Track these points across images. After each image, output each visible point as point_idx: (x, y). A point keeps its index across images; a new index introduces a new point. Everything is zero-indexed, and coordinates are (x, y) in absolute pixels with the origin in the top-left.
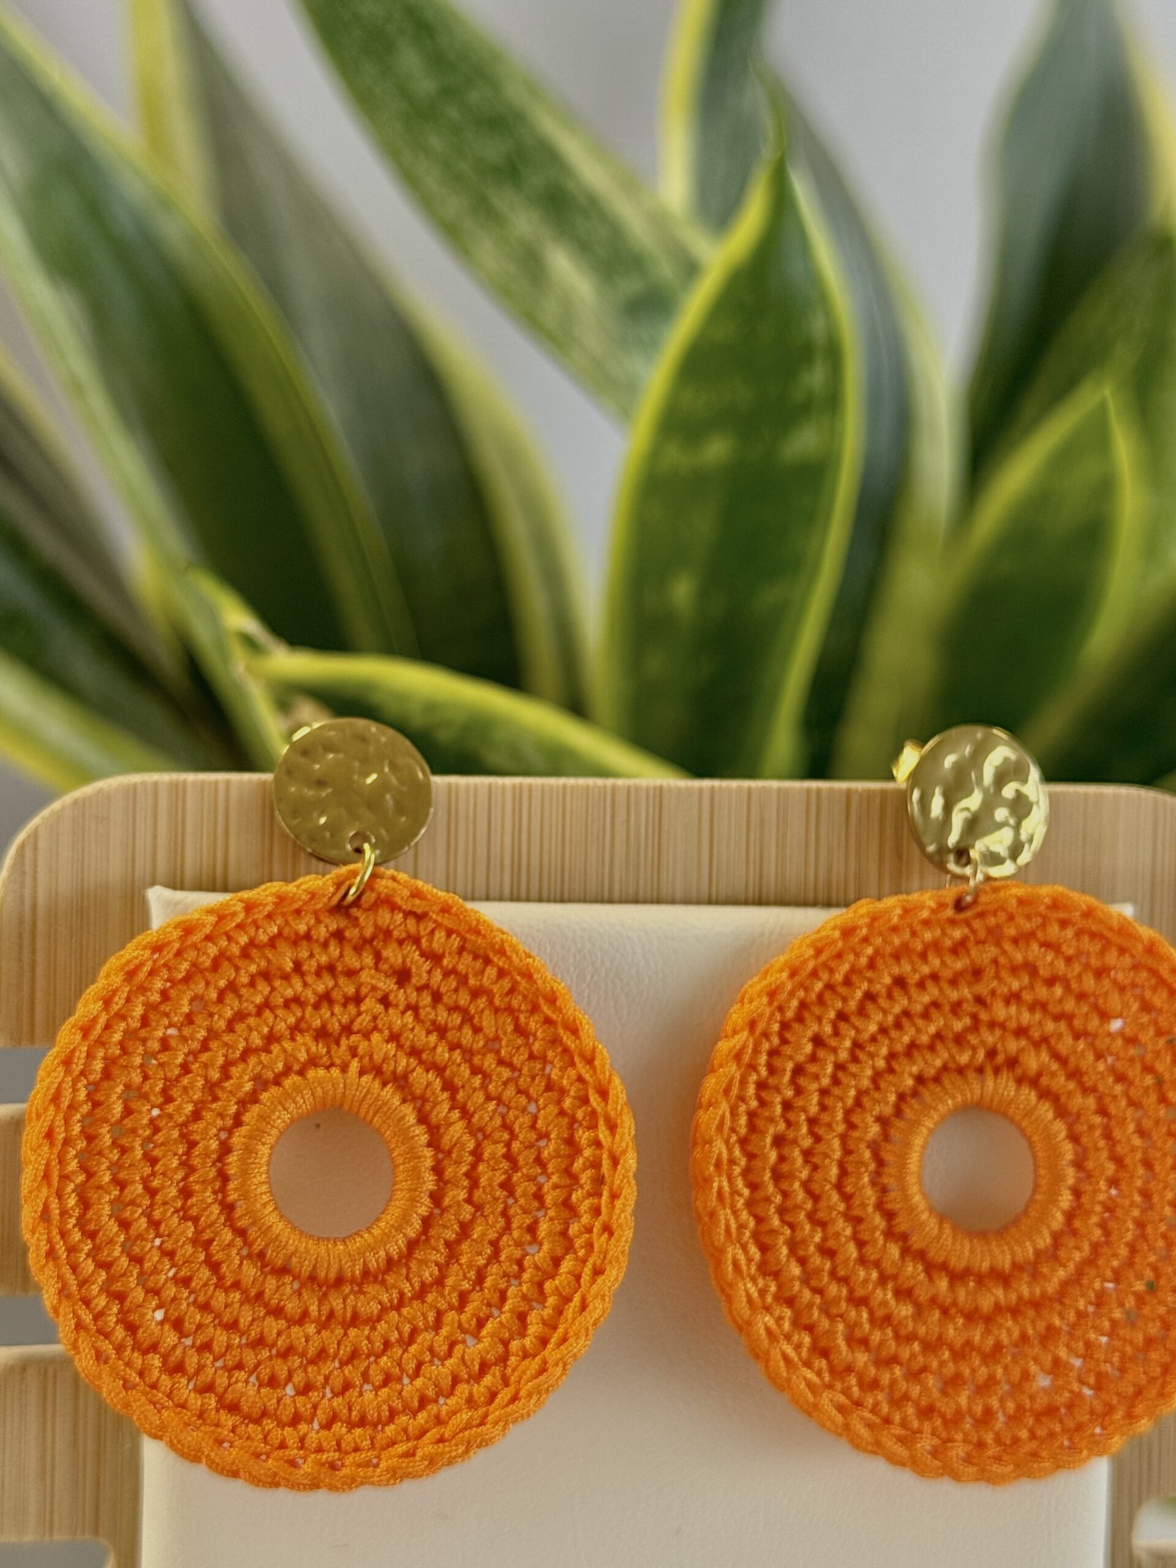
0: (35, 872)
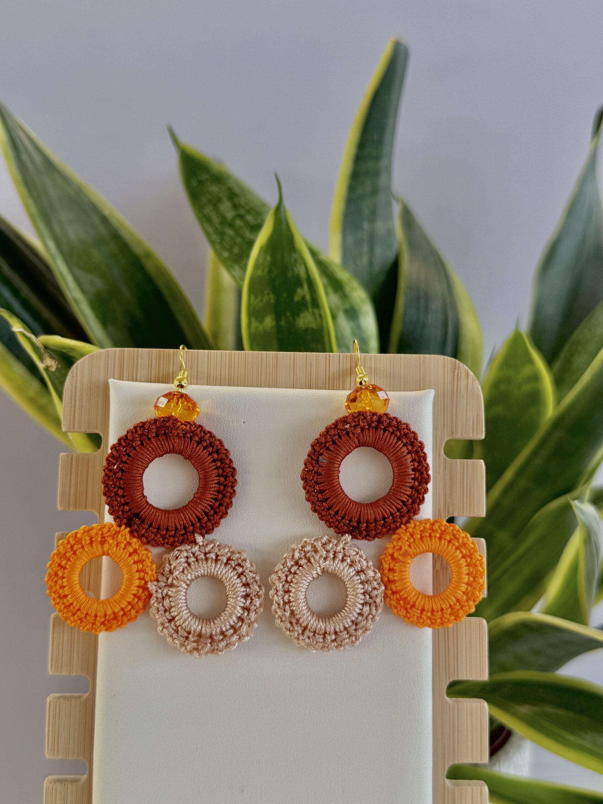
0: (77, 376)
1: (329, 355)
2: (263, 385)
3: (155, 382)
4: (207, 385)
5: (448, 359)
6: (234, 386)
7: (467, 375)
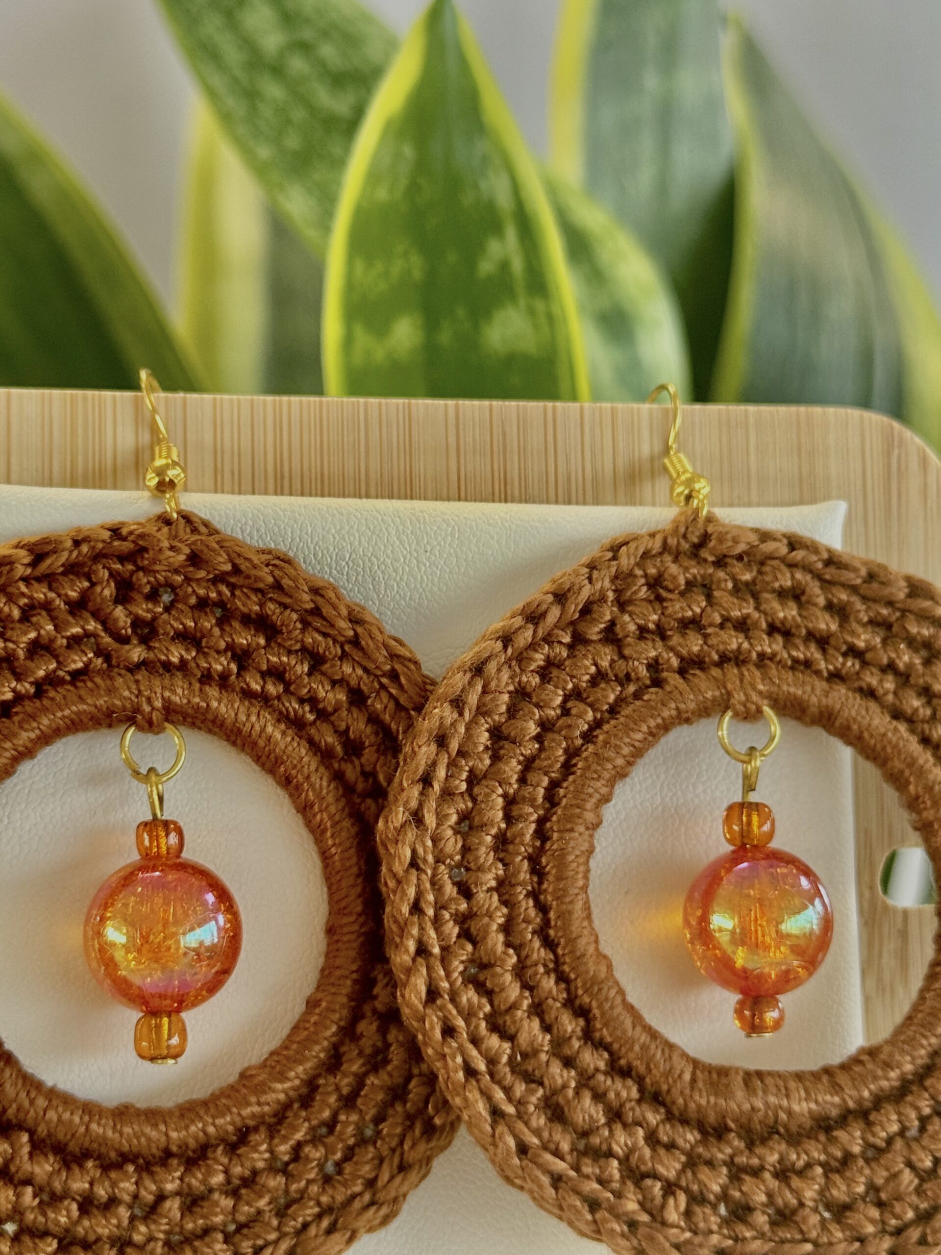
1: (554, 408)
2: (373, 491)
3: (63, 484)
4: (216, 492)
5: (870, 419)
6: (291, 494)
7: (924, 462)
